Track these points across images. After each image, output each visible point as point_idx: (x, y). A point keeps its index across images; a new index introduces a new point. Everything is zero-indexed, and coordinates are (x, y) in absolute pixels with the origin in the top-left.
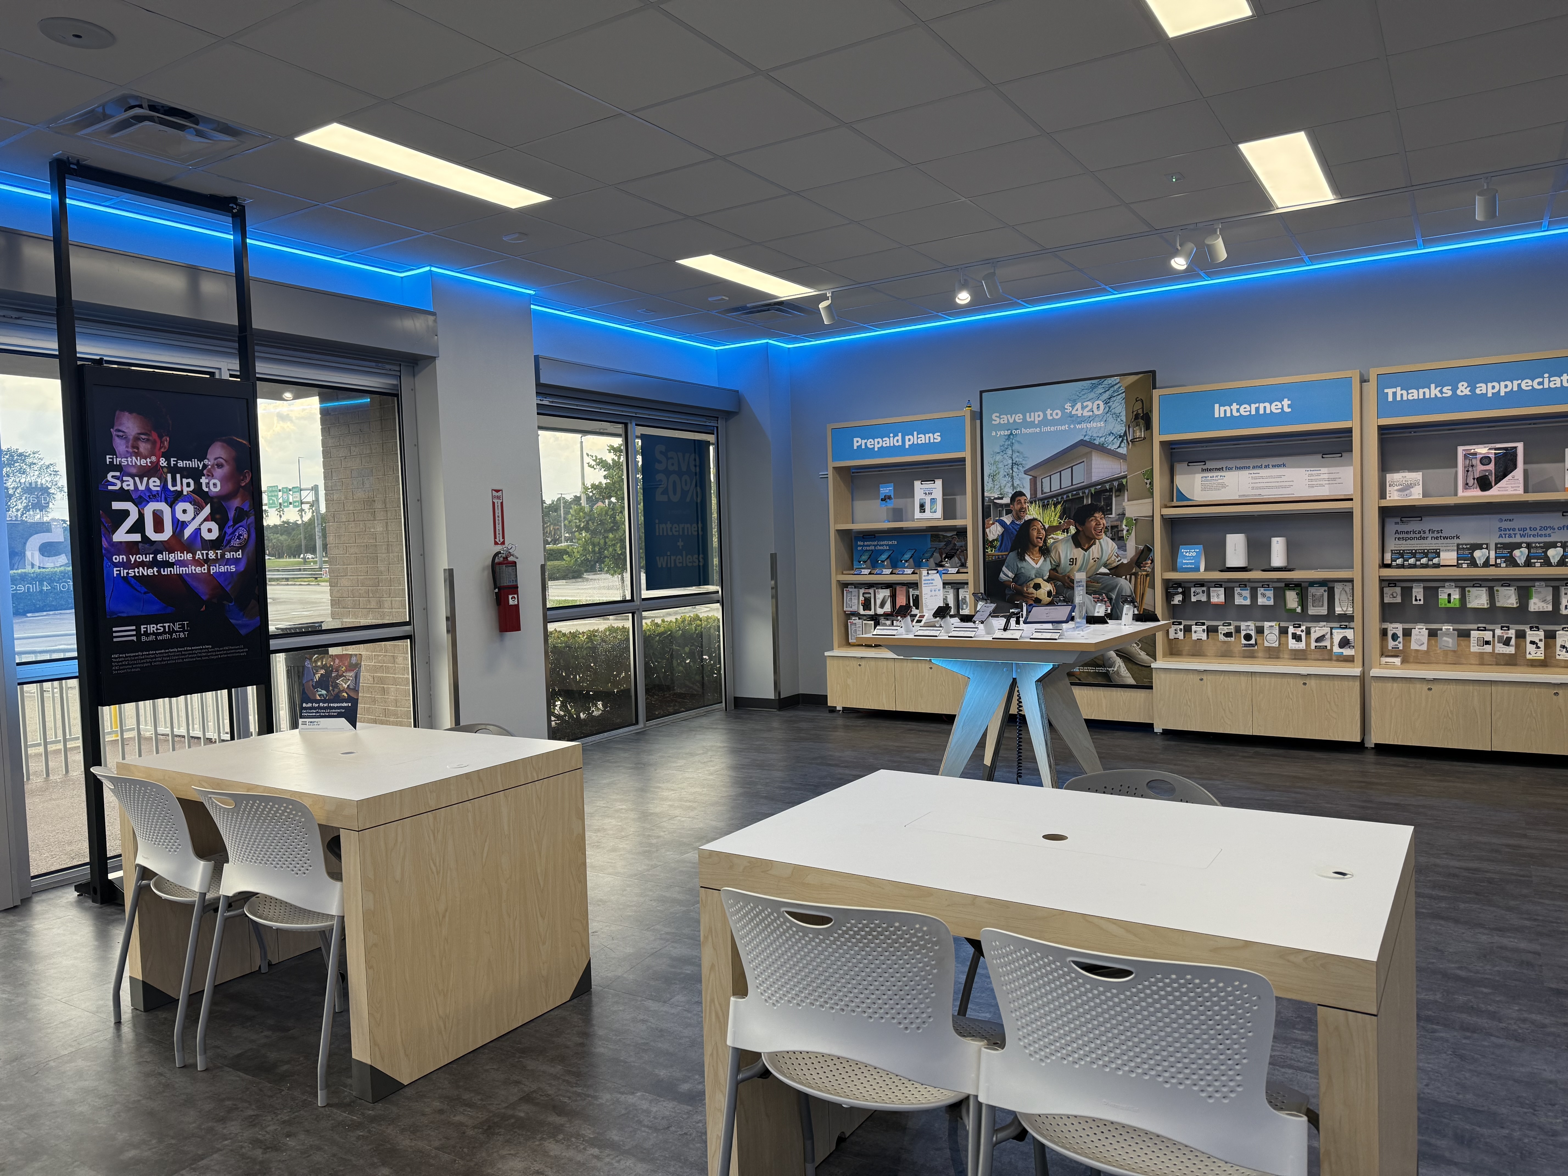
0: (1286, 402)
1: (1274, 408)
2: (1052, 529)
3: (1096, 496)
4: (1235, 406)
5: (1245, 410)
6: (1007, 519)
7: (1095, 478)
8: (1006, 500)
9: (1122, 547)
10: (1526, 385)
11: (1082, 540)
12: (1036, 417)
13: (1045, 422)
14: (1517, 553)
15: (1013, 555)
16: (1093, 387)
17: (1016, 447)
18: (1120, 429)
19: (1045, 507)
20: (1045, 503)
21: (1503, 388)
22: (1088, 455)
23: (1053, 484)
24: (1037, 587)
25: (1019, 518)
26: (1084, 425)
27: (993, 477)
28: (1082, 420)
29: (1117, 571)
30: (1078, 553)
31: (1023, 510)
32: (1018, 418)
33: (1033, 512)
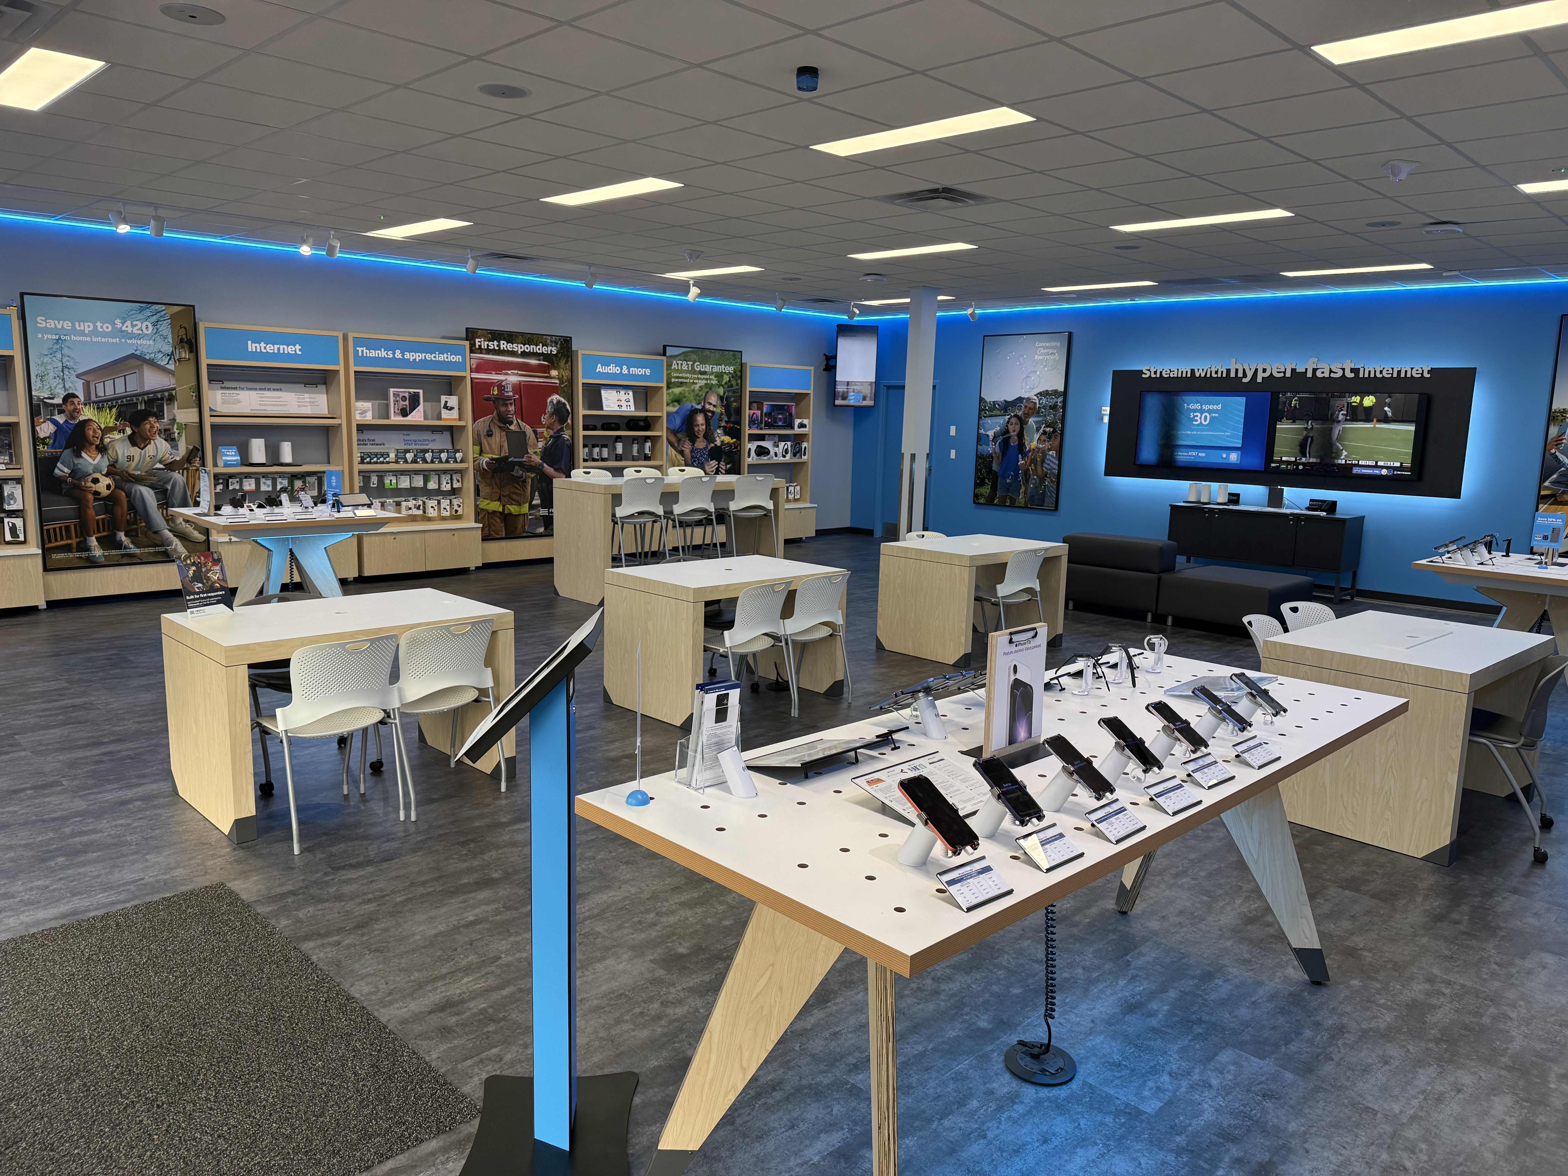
0: (298, 347)
1: (290, 350)
2: (108, 430)
4: (264, 345)
5: (270, 348)
6: (61, 419)
7: (147, 388)
8: (58, 401)
9: (175, 447)
10: (429, 357)
11: (138, 440)
12: (87, 327)
13: (95, 332)
14: (427, 455)
15: (67, 452)
16: (141, 310)
17: (66, 351)
18: (168, 349)
19: (100, 409)
20: (100, 405)
21: (419, 357)
22: (140, 367)
23: (107, 389)
24: (96, 481)
25: (73, 418)
26: (134, 341)
28: (132, 336)
29: (171, 466)
30: (135, 451)
31: (76, 411)
32: (67, 325)
33: (87, 413)
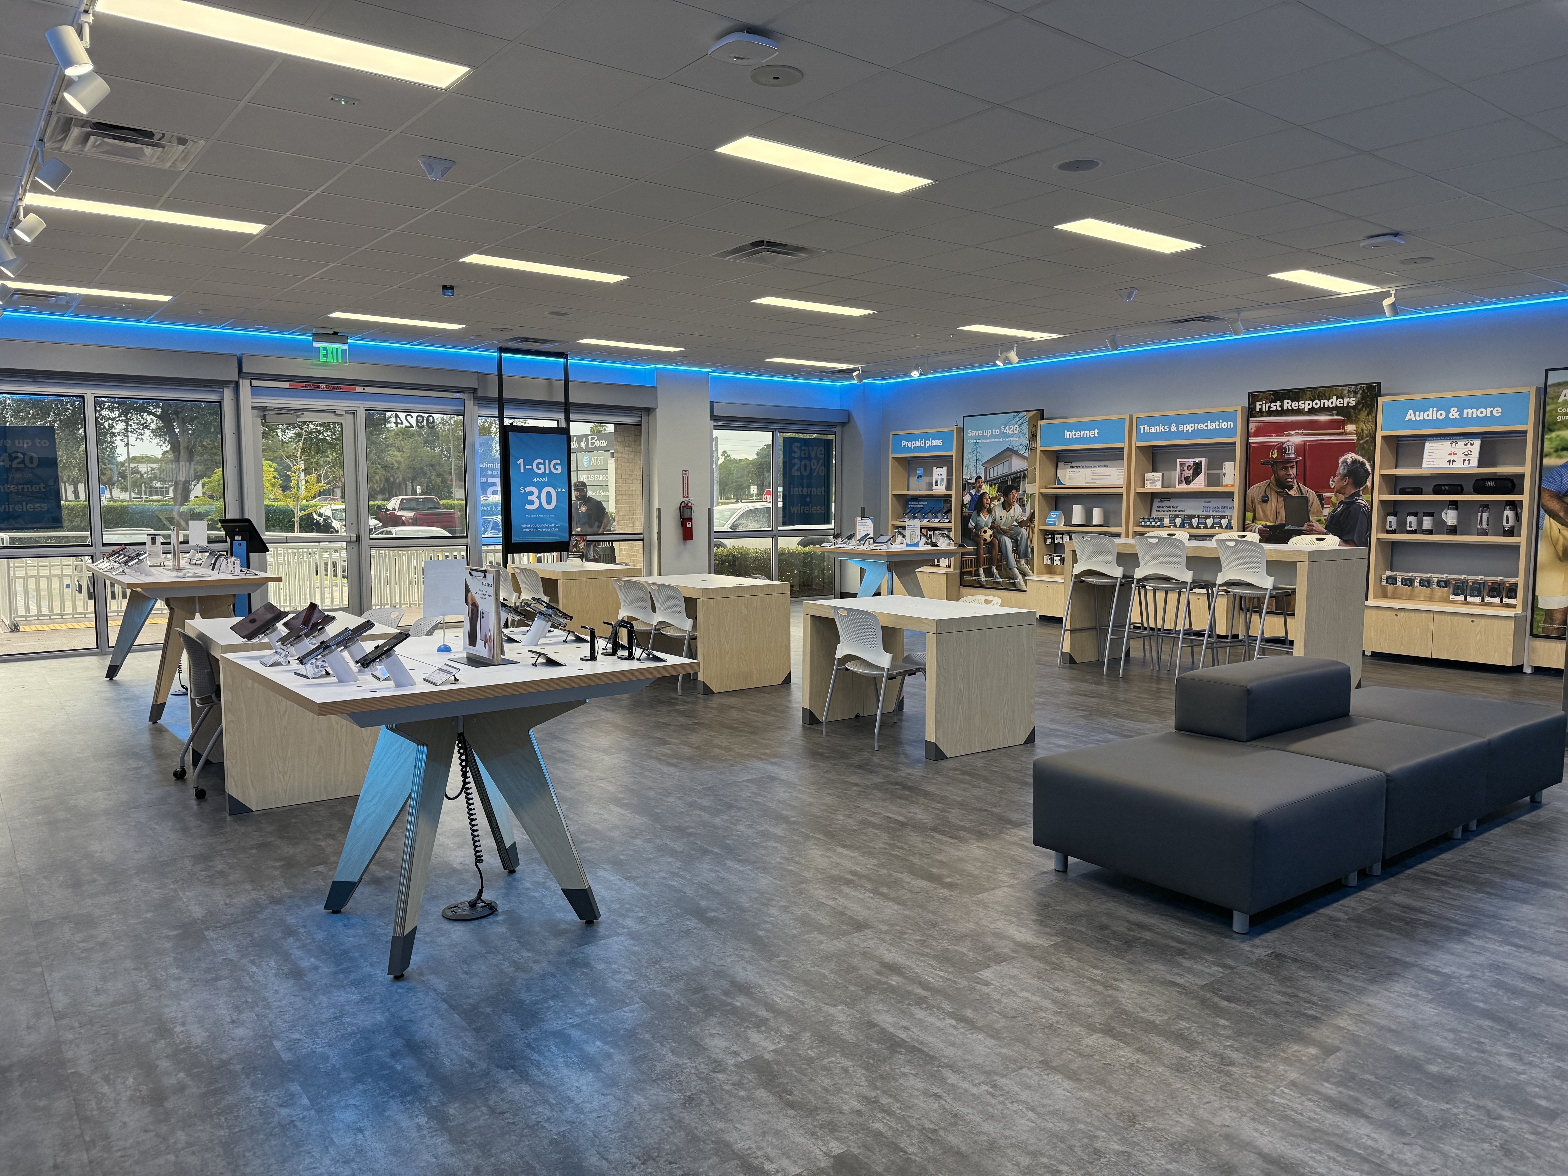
0: (1096, 431)
1: (1091, 434)
2: (993, 499)
3: (1014, 480)
4: (1074, 432)
5: (1079, 434)
6: (973, 492)
7: (1013, 471)
8: (973, 481)
9: (1024, 511)
10: (1201, 426)
11: (1007, 506)
12: (988, 433)
13: (992, 436)
14: (1193, 520)
15: (975, 512)
16: (1015, 417)
17: (979, 450)
18: (1025, 442)
19: (990, 485)
20: (990, 483)
21: (1191, 427)
22: (1011, 456)
23: (995, 472)
24: (985, 532)
25: (978, 491)
26: (1009, 439)
27: (967, 466)
28: (1008, 436)
29: (1021, 524)
30: (1004, 513)
31: (980, 487)
32: (980, 433)
33: (985, 488)
